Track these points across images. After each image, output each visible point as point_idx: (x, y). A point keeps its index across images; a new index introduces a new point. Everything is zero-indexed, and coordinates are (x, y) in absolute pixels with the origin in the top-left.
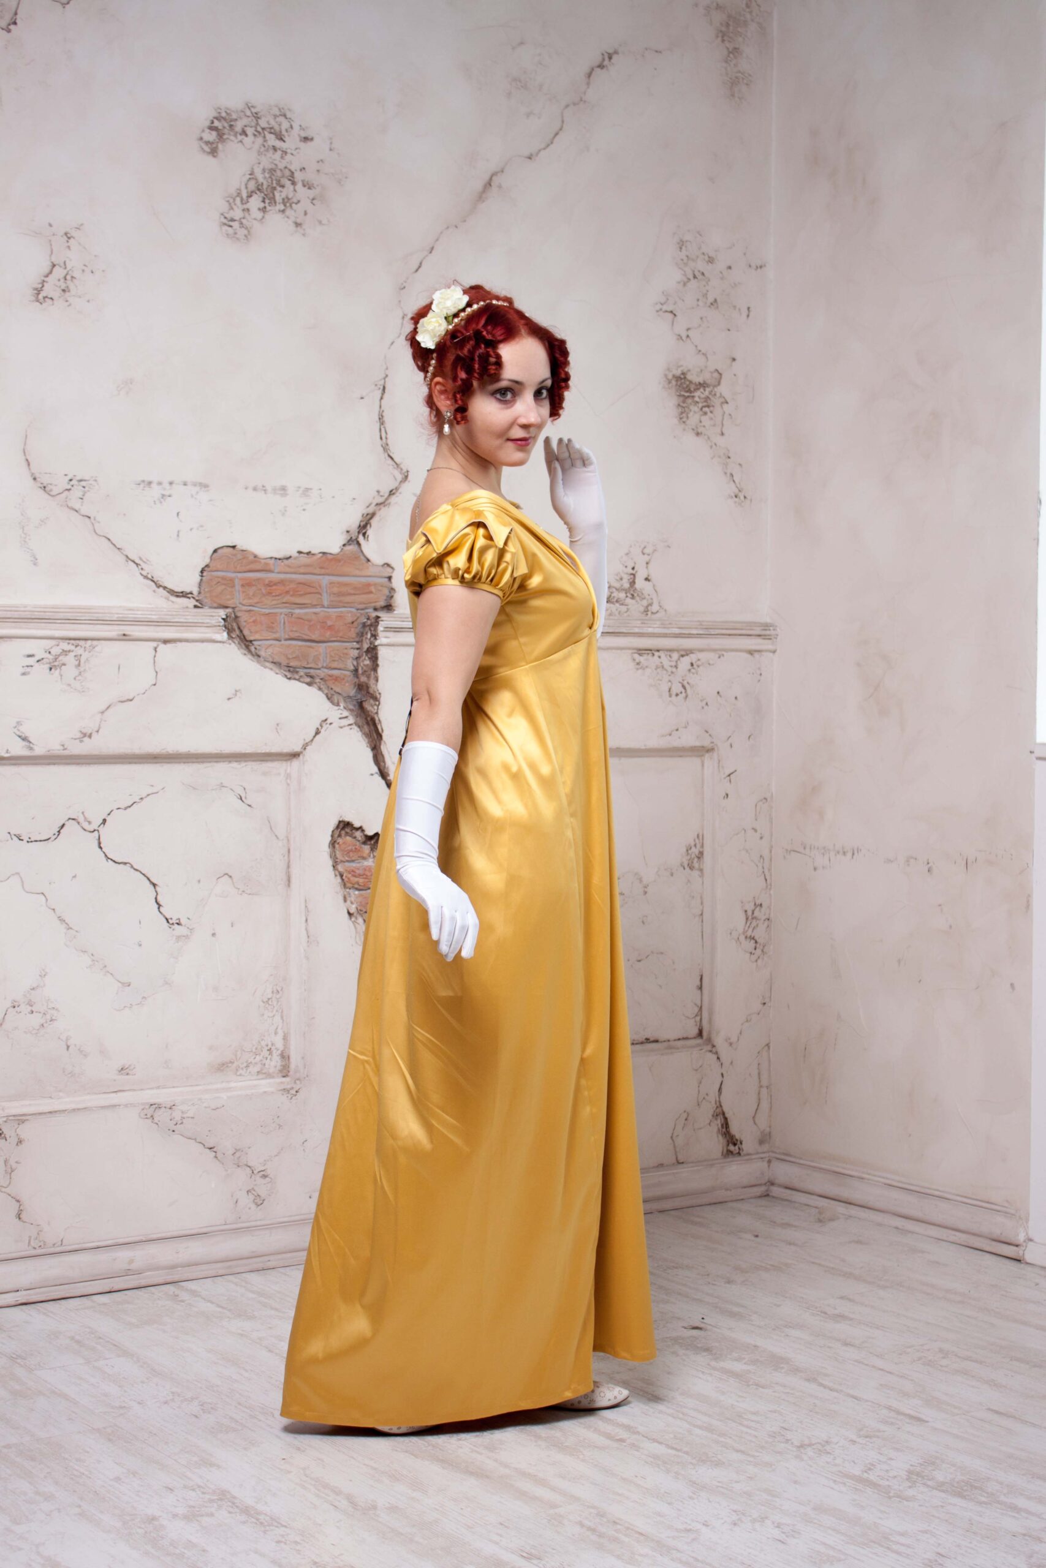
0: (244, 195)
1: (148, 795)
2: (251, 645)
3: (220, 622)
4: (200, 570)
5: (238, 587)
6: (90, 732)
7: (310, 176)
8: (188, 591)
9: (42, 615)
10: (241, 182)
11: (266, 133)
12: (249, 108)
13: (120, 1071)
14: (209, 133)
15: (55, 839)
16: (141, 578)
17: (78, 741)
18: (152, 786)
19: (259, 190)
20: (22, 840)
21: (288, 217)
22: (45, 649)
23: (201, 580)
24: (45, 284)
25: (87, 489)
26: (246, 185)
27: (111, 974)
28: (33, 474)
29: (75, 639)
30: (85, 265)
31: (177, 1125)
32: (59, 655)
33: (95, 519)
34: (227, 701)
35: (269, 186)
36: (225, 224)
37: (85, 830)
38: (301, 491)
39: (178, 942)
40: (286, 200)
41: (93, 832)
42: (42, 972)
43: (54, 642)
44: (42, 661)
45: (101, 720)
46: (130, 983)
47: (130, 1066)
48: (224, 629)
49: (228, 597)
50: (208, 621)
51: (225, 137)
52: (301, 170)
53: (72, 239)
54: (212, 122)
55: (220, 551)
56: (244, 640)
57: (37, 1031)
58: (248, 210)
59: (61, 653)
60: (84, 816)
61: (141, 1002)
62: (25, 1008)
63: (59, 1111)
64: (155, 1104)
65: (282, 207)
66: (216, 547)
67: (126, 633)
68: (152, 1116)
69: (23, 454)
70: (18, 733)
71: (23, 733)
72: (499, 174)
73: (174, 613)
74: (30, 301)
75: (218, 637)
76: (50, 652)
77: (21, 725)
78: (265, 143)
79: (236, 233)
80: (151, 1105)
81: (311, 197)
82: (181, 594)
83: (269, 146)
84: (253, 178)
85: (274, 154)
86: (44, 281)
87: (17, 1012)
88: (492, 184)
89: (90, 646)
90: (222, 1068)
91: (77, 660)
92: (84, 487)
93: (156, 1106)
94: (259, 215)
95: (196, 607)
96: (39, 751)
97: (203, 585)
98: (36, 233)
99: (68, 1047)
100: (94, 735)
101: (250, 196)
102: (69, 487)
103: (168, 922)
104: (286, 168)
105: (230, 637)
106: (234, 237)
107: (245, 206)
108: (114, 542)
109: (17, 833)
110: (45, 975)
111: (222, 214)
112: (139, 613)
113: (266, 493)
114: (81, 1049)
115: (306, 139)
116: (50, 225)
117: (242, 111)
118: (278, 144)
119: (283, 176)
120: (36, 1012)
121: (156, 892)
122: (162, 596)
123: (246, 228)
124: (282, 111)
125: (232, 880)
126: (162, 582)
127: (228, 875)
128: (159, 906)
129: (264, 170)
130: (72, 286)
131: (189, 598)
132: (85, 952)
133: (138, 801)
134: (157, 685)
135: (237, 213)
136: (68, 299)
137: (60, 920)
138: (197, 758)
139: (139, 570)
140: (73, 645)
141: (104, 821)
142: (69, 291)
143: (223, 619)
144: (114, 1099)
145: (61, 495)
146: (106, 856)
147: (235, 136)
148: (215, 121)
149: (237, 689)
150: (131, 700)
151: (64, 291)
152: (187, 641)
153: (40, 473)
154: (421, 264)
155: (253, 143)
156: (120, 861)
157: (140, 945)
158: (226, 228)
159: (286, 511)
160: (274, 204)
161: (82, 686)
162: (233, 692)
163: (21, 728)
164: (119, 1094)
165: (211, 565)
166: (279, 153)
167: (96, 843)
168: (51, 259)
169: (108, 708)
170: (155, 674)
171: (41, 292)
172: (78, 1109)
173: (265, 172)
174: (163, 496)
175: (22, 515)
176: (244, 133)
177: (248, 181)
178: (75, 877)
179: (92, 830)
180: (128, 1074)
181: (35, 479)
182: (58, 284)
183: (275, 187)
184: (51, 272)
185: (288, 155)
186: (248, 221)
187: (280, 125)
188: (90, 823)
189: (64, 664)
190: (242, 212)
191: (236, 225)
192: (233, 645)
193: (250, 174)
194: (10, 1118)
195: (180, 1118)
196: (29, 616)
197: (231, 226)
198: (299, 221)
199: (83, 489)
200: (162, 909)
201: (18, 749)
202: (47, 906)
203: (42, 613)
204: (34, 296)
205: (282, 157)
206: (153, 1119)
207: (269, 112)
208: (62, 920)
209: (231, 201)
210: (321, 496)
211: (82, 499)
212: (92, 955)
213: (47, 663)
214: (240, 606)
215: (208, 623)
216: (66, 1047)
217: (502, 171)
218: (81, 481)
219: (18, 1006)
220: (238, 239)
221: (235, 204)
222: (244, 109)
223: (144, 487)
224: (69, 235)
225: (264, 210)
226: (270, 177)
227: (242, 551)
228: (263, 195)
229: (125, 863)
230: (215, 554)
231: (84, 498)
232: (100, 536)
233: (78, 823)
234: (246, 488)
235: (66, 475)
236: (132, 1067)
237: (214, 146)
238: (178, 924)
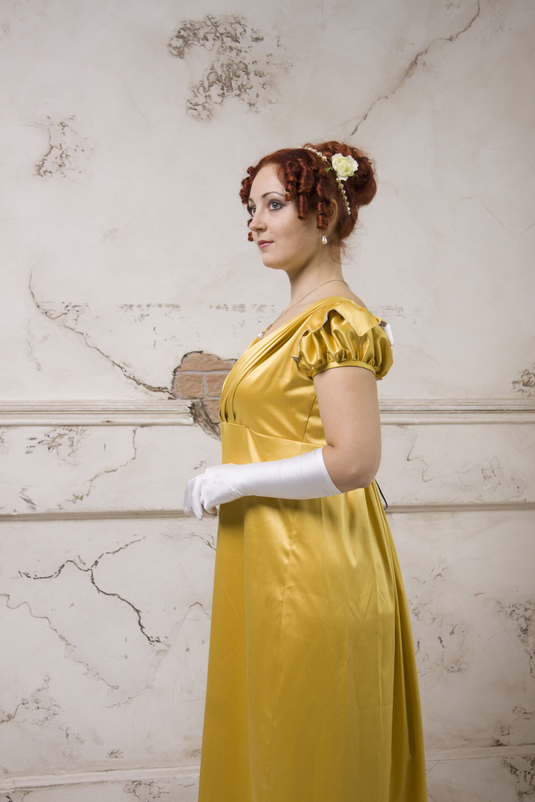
0: (206, 85)
1: (132, 542)
2: (216, 426)
3: (187, 410)
4: (173, 370)
5: (205, 383)
6: (81, 495)
7: (260, 67)
8: (163, 387)
9: (41, 408)
10: (203, 76)
11: (223, 37)
12: (210, 20)
13: (110, 755)
14: (177, 40)
15: (57, 576)
16: (125, 378)
17: (72, 502)
18: (135, 535)
19: (218, 80)
20: (30, 577)
21: (243, 100)
22: (44, 434)
23: (174, 378)
24: (45, 161)
25: (80, 312)
26: (208, 77)
27: (103, 679)
28: (37, 303)
29: (69, 426)
30: (77, 146)
31: (156, 798)
32: (56, 438)
33: (87, 334)
34: (194, 470)
35: (226, 77)
36: (191, 108)
37: (80, 569)
38: (256, 308)
39: (157, 655)
40: (241, 87)
41: (87, 571)
42: (47, 678)
43: (52, 428)
44: (42, 443)
45: (91, 486)
46: (118, 686)
47: (118, 750)
48: (190, 415)
49: (196, 390)
50: (177, 409)
51: (190, 42)
52: (253, 63)
53: (66, 127)
54: (180, 32)
55: (189, 356)
56: (210, 423)
57: (42, 723)
58: (210, 96)
59: (58, 436)
60: (80, 558)
61: (127, 701)
62: (32, 705)
63: (58, 785)
64: (136, 781)
65: (238, 92)
66: (186, 353)
67: (109, 420)
68: (134, 791)
69: (29, 288)
70: (23, 497)
71: (27, 497)
72: (423, 55)
73: (149, 404)
74: (33, 175)
75: (185, 421)
76: (48, 436)
77: (26, 491)
78: (223, 45)
79: (199, 115)
80: (134, 782)
81: (262, 83)
82: (158, 389)
83: (226, 47)
84: (213, 72)
85: (230, 52)
86: (44, 159)
87: (26, 708)
88: (417, 62)
89: (81, 431)
90: (195, 754)
91: (70, 441)
92: (78, 311)
93: (138, 783)
94: (219, 99)
95: (170, 398)
96: (40, 510)
97: (176, 382)
98: (38, 124)
99: (67, 735)
100: (85, 498)
101: (210, 86)
102: (66, 311)
103: (149, 640)
104: (241, 62)
105: (195, 420)
106: (198, 117)
107: (207, 94)
108: (102, 351)
109: (25, 572)
110: (48, 680)
111: (188, 101)
112: (120, 404)
113: (227, 310)
114: (78, 737)
115: (257, 39)
116: (49, 118)
117: (204, 22)
118: (234, 44)
119: (239, 69)
120: (42, 708)
121: (139, 616)
122: (142, 391)
123: (209, 110)
124: (237, 19)
125: (202, 607)
126: (142, 381)
127: (199, 604)
128: (142, 627)
129: (222, 65)
130: (66, 162)
131: (164, 392)
132: (82, 662)
133: (124, 547)
134: (136, 458)
135: (201, 99)
136: (64, 172)
137: (61, 638)
138: (171, 514)
139: (123, 372)
140: (67, 430)
141: (96, 562)
142: (64, 166)
143: (189, 407)
144: (104, 776)
145: (59, 318)
146: (98, 589)
147: (198, 41)
148: (182, 31)
149: (203, 461)
150: (115, 471)
151: (60, 166)
152: (159, 425)
153: (42, 302)
154: (356, 128)
155: (213, 45)
156: (109, 593)
157: (126, 658)
158: (192, 111)
159: (244, 323)
160: (231, 90)
161: (74, 460)
162: (200, 463)
163: (26, 493)
164: (109, 772)
165: (182, 366)
166: (235, 51)
167: (90, 579)
168: (49, 143)
169: (96, 477)
170: (135, 450)
171: (42, 168)
172: (73, 784)
173: (223, 67)
174: (142, 315)
175: (29, 334)
176: (206, 38)
177: (209, 74)
178: (72, 605)
179: (87, 569)
180: (116, 757)
181: (38, 307)
182: (56, 161)
183: (232, 78)
184: (50, 152)
185: (242, 52)
186: (209, 104)
187: (235, 30)
188: (84, 564)
189: (60, 445)
190: (204, 99)
191: (199, 108)
192: (199, 427)
193: (211, 69)
194: (18, 790)
195: (158, 793)
196: (30, 409)
197: (196, 110)
198: (252, 102)
199: (77, 312)
200: (144, 630)
201: (24, 509)
202: (50, 627)
203: (41, 407)
204: (37, 171)
205: (237, 55)
206: (135, 793)
207: (226, 21)
208: (62, 638)
209: (196, 90)
210: (273, 311)
211: (76, 320)
212: (87, 664)
213: (46, 444)
214: (207, 397)
215: (176, 411)
216: (66, 735)
217: (426, 52)
218: (75, 306)
219: (27, 703)
220: (202, 119)
221: (199, 93)
222: (206, 20)
223: (127, 309)
224: (64, 125)
225: (223, 95)
226: (228, 70)
227: (208, 355)
228: (222, 84)
229: (114, 595)
230: (185, 359)
231: (78, 319)
232: (91, 347)
233: (75, 564)
234: (211, 307)
235: (63, 303)
236: (120, 752)
237: (181, 50)
238: (157, 641)
